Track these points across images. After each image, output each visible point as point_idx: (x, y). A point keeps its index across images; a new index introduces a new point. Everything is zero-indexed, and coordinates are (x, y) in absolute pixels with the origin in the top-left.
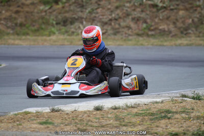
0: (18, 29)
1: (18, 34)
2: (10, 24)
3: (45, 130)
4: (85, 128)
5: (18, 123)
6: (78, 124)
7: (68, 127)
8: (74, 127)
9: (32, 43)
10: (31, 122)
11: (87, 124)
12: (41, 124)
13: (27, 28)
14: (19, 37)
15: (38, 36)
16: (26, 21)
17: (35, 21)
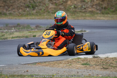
0: (103, 10)
1: (103, 14)
2: (98, 8)
3: (84, 68)
4: (107, 67)
5: (70, 64)
6: (104, 65)
7: (97, 66)
8: (101, 67)
9: (110, 19)
10: (78, 63)
11: (109, 65)
12: (83, 64)
13: (108, 10)
14: (103, 15)
15: (115, 15)
16: (108, 6)
17: (113, 6)
